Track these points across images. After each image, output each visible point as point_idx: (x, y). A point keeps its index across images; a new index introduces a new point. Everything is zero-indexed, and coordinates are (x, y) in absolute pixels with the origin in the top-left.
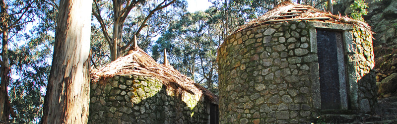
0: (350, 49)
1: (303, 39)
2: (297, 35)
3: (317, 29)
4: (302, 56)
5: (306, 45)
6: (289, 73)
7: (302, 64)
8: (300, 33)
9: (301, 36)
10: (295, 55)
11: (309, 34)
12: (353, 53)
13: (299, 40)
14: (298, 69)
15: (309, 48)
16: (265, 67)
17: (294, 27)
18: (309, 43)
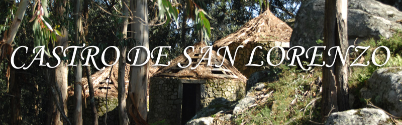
0: (203, 95)
1: (175, 90)
2: (172, 87)
3: (183, 84)
4: (174, 100)
5: (176, 94)
6: (167, 109)
7: (173, 105)
8: (174, 86)
9: (174, 88)
10: (171, 99)
11: (178, 87)
12: (204, 98)
13: (173, 90)
14: (172, 107)
15: (177, 96)
16: (159, 104)
17: (171, 82)
18: (178, 93)
